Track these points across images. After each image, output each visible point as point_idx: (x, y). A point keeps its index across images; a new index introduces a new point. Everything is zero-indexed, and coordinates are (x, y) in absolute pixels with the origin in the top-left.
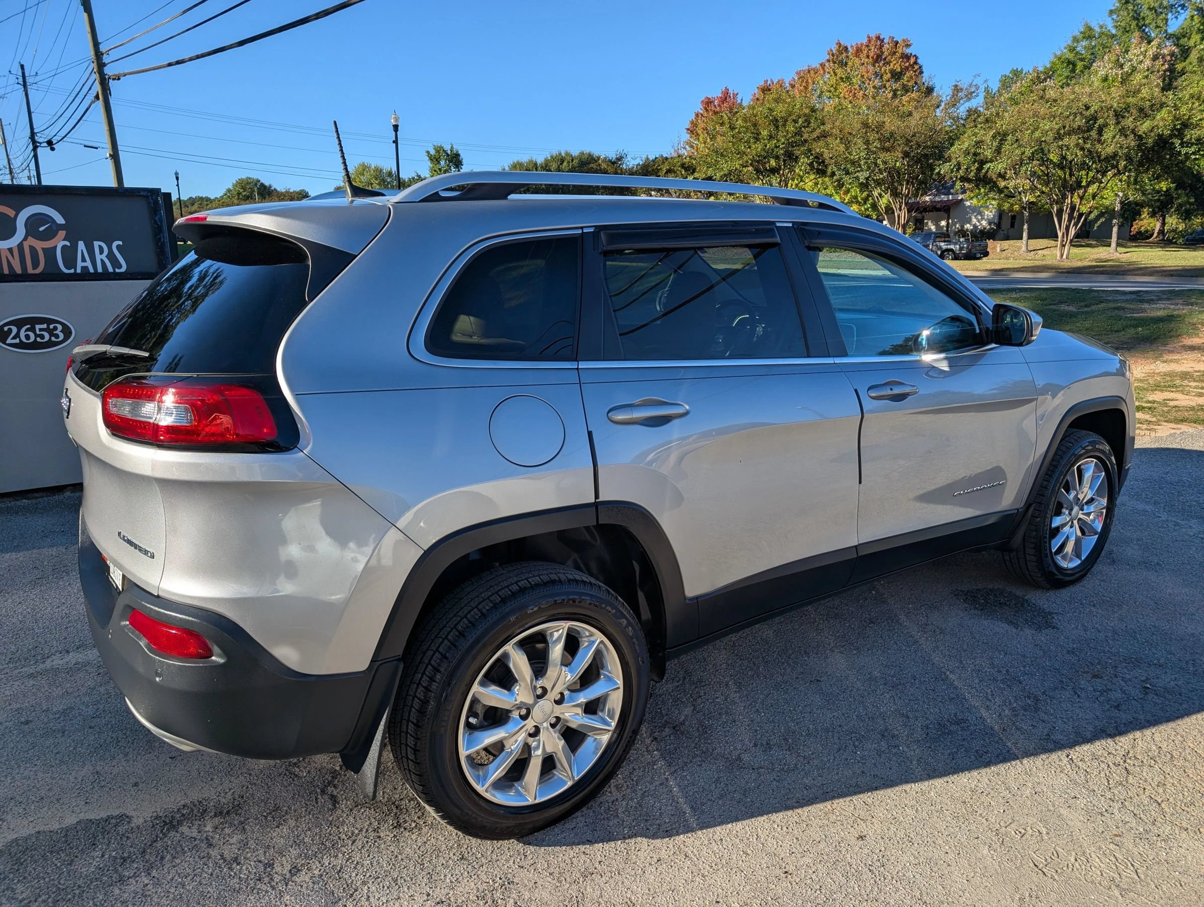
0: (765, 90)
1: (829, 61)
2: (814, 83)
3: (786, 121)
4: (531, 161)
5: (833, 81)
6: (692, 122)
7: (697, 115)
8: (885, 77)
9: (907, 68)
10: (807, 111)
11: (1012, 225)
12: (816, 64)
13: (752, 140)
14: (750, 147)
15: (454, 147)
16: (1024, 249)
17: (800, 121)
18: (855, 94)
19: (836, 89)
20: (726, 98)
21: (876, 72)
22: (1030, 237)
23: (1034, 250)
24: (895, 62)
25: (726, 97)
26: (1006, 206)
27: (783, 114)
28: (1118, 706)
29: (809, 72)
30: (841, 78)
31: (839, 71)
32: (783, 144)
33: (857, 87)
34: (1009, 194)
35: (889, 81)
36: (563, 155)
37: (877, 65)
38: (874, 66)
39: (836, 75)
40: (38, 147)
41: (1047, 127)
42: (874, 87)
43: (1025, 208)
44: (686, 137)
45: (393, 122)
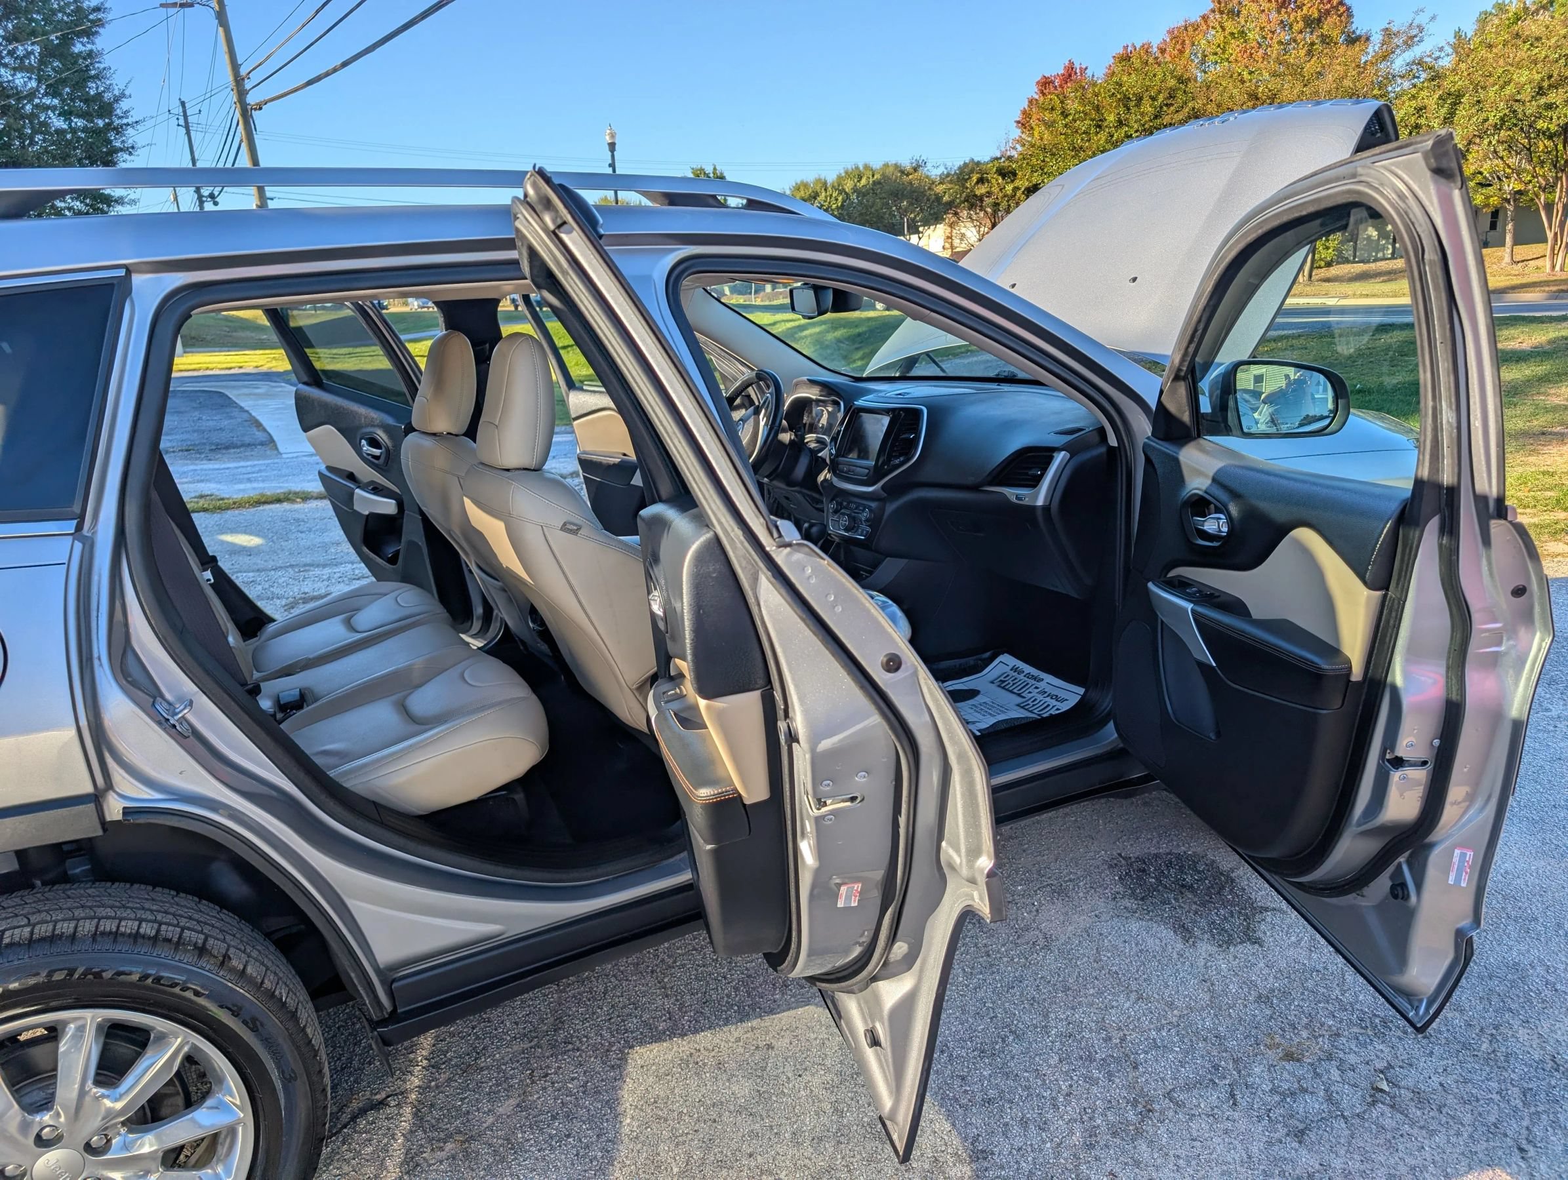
0: (1125, 58)
1: (1213, 11)
2: (1193, 44)
3: (1141, 99)
4: (818, 180)
5: (1220, 38)
6: (1024, 112)
7: (1031, 102)
8: (1296, 27)
9: (1328, 12)
10: (1172, 83)
11: (1493, 226)
12: (1195, 17)
13: (1093, 130)
14: (1089, 140)
15: (717, 168)
16: (1507, 259)
17: (1161, 98)
18: (1251, 54)
19: (1224, 50)
20: (1070, 75)
21: (1282, 22)
22: (1517, 242)
23: (1523, 261)
24: (1309, 5)
25: (1070, 73)
26: (1479, 200)
27: (1136, 90)
28: (1302, 1132)
29: (1186, 29)
30: (1232, 34)
31: (1229, 25)
32: (1136, 131)
33: (1254, 44)
34: (1484, 181)
35: (1301, 32)
36: (861, 168)
37: (1283, 10)
38: (1279, 12)
39: (1223, 29)
40: (204, 202)
41: (1523, 79)
42: (1280, 43)
43: (1508, 201)
44: (1016, 133)
45: (608, 139)
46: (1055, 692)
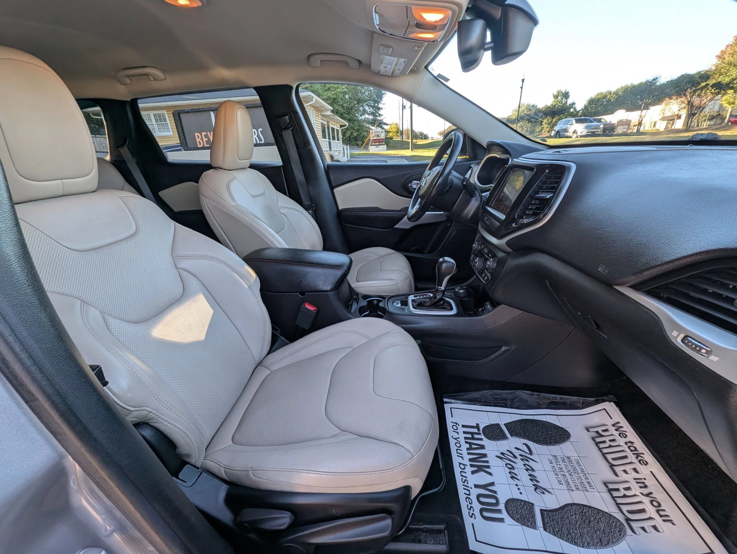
46: (660, 496)
